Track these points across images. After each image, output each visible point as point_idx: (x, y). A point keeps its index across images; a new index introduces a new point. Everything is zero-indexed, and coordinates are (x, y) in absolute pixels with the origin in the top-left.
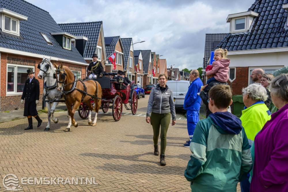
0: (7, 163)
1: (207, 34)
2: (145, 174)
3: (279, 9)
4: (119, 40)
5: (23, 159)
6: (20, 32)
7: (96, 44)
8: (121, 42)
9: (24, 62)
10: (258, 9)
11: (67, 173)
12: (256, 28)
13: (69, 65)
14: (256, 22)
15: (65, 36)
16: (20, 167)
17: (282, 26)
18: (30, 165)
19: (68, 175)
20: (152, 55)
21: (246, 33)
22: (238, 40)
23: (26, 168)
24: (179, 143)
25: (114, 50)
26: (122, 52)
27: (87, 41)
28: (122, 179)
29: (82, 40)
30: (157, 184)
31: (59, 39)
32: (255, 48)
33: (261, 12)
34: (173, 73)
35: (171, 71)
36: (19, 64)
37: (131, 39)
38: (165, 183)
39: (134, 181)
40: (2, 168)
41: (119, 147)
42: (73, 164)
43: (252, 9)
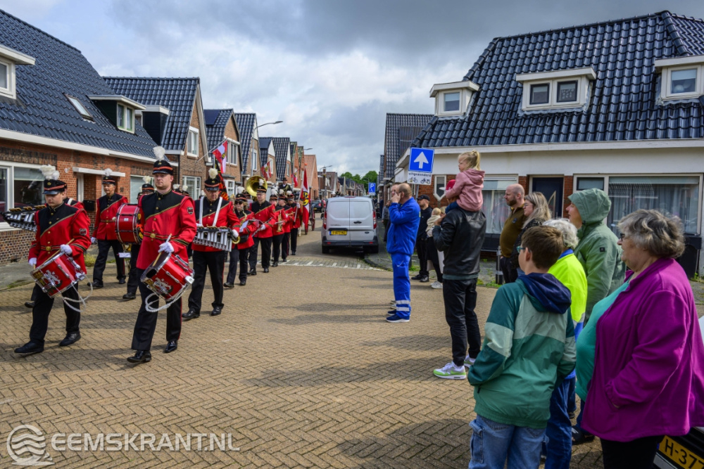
0: (31, 393)
1: (388, 114)
2: (338, 385)
3: (510, 82)
4: (232, 117)
5: (68, 380)
6: (17, 90)
7: (187, 122)
8: (235, 120)
9: (31, 156)
10: (478, 78)
11: (181, 402)
12: (476, 111)
13: (133, 165)
14: (476, 100)
15: (122, 104)
16: (67, 399)
17: (515, 110)
18: (90, 392)
19: (186, 405)
20: (292, 147)
21: (461, 118)
22: (456, 128)
23: (84, 402)
24: (377, 316)
25: (222, 136)
26: (238, 140)
27: (167, 115)
28: (298, 401)
29: (158, 114)
30: (366, 403)
31: (108, 110)
32: (484, 144)
33: (483, 84)
34: (327, 181)
35: (324, 177)
36: (16, 162)
37: (254, 115)
38: (379, 398)
39: (322, 401)
40: (22, 407)
41: (271, 333)
42: (188, 380)
43: (469, 78)
